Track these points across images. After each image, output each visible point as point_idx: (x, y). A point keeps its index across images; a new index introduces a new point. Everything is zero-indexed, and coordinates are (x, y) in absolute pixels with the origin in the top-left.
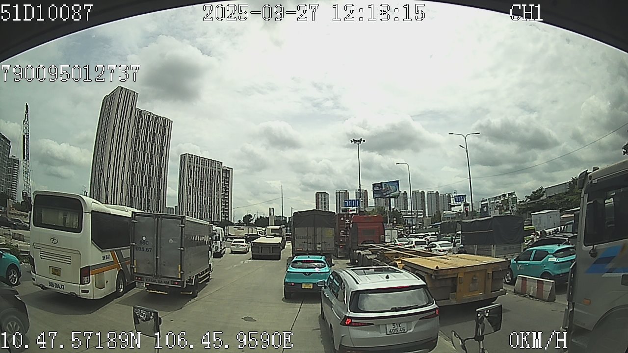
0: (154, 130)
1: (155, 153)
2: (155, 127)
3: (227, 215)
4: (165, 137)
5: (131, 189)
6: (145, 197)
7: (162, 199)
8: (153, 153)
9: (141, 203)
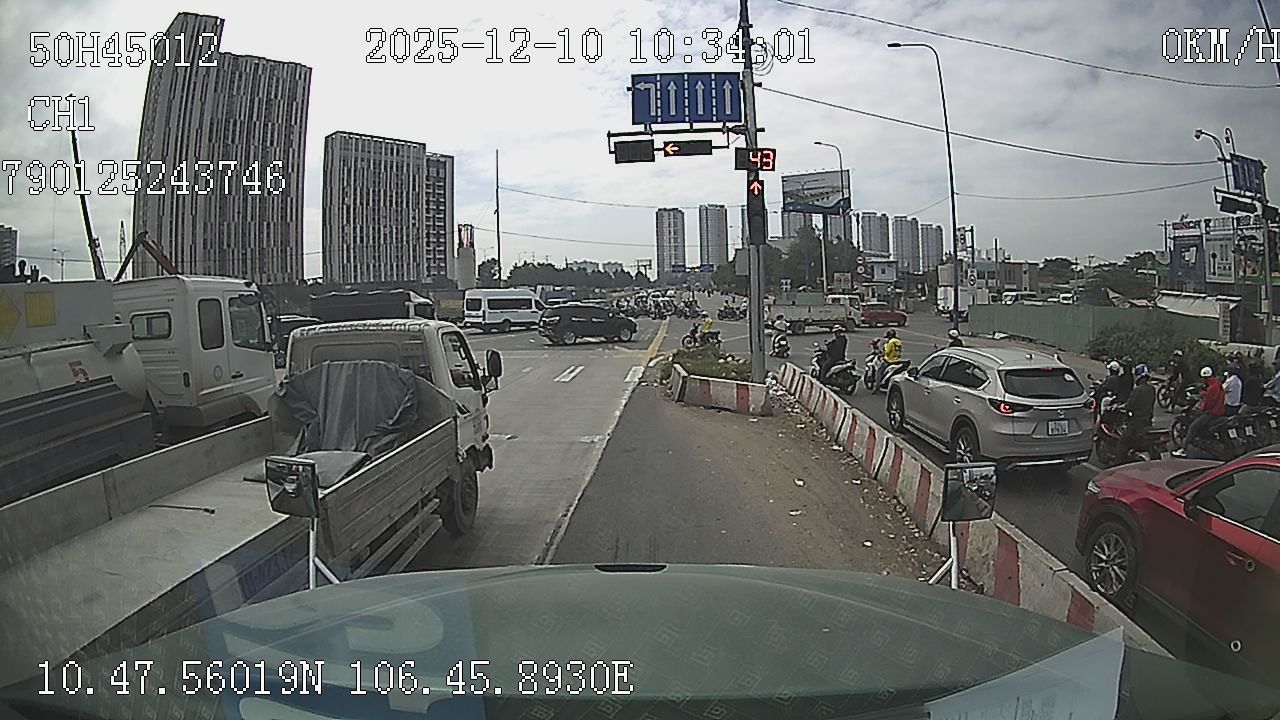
0: (269, 93)
1: (272, 144)
2: (270, 85)
3: (443, 265)
4: (294, 104)
5: (221, 233)
6: (252, 246)
7: (293, 244)
8: (268, 144)
9: (245, 261)
